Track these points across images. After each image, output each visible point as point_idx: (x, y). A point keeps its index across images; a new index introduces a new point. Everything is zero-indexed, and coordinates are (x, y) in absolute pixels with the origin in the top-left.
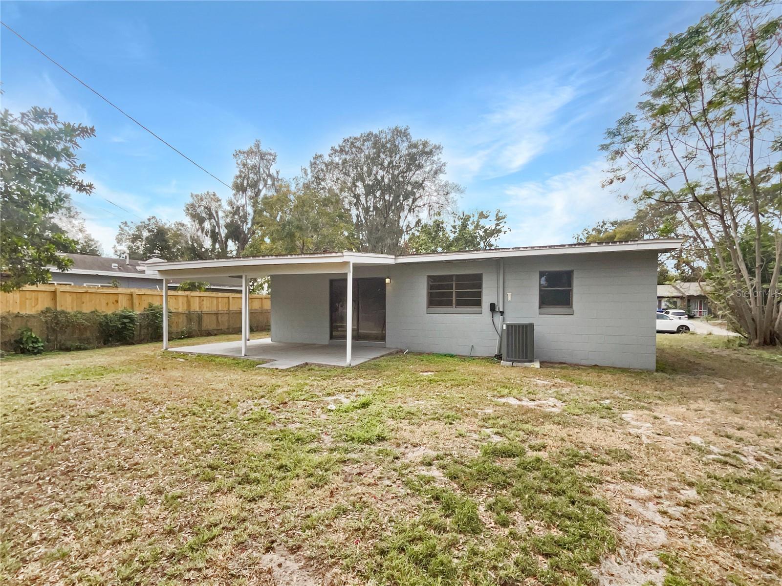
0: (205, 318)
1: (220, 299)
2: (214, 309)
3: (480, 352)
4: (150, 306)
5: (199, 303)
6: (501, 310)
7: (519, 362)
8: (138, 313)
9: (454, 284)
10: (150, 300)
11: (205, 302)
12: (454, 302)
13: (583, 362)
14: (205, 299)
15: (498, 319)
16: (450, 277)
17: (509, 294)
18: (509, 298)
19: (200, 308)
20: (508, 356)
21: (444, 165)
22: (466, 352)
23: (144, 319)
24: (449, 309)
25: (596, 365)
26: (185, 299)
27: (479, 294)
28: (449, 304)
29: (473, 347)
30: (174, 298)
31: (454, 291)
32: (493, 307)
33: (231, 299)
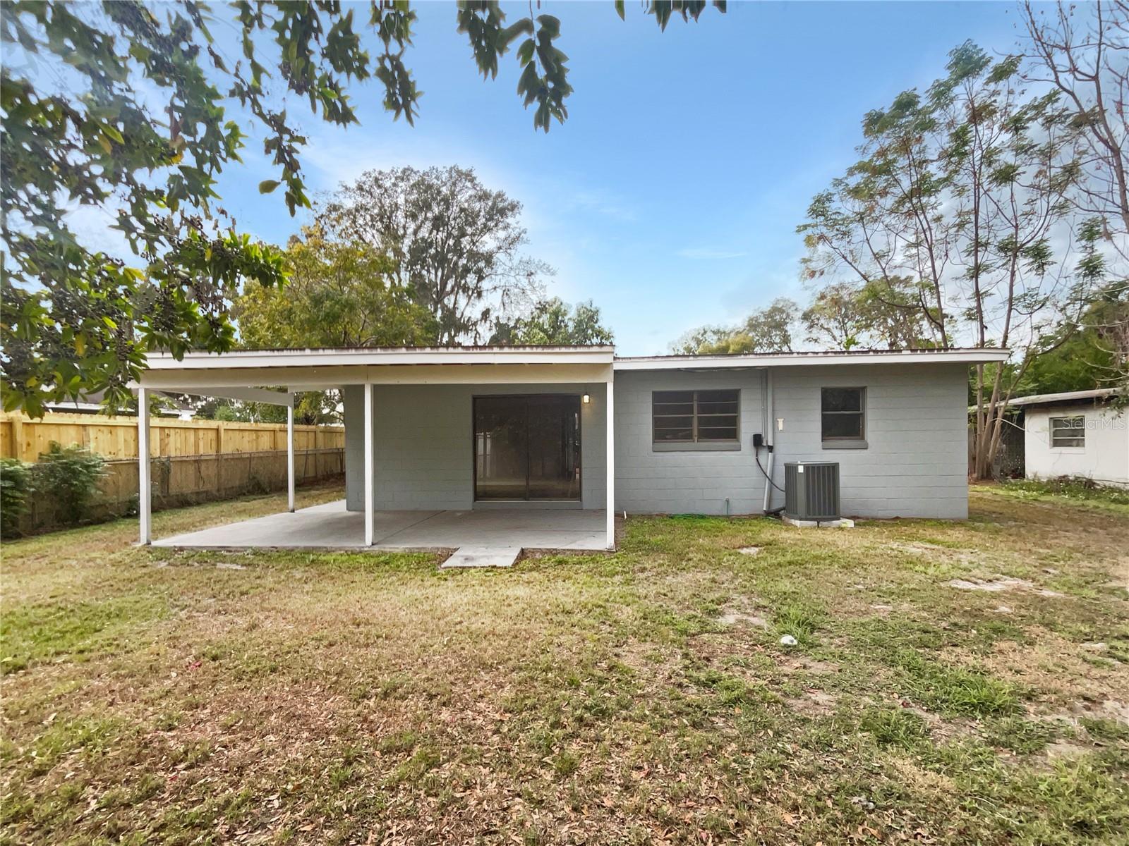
0: (174, 469)
1: (201, 433)
2: (191, 451)
3: (739, 508)
4: (55, 448)
5: (161, 440)
6: (770, 444)
7: (825, 520)
8: (27, 464)
9: (695, 405)
10: (53, 436)
11: (172, 439)
12: (696, 432)
13: (880, 514)
14: (172, 432)
15: (766, 458)
16: (691, 393)
17: (781, 422)
18: (781, 427)
19: (162, 451)
20: (808, 512)
21: (525, 232)
22: (717, 509)
23: (47, 478)
24: (687, 445)
25: (897, 518)
26: (132, 431)
27: (734, 422)
28: (688, 437)
29: (728, 501)
30: (106, 430)
31: (696, 415)
32: (758, 441)
33: (222, 432)
